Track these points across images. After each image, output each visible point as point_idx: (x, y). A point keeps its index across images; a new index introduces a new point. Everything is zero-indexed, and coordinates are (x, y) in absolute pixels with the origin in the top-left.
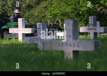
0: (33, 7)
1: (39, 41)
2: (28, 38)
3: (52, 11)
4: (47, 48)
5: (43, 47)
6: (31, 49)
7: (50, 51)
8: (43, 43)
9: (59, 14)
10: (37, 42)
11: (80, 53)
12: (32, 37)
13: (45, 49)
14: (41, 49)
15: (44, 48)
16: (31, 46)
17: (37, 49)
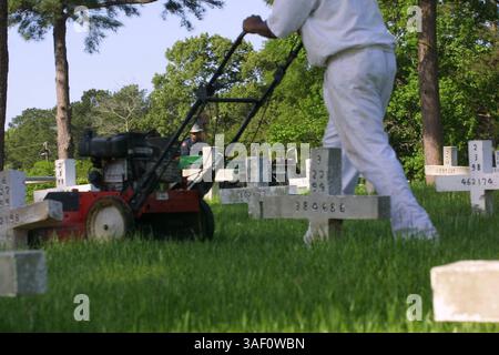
0: (235, 122)
1: (252, 197)
2: (227, 191)
3: (278, 129)
4: (270, 214)
5: (259, 212)
6: (233, 217)
7: (277, 220)
8: (261, 203)
9: (293, 136)
10: (245, 201)
11: (345, 224)
12: (235, 189)
13: (266, 216)
14: (256, 217)
15: (262, 214)
16: (232, 209)
17: (247, 215)
